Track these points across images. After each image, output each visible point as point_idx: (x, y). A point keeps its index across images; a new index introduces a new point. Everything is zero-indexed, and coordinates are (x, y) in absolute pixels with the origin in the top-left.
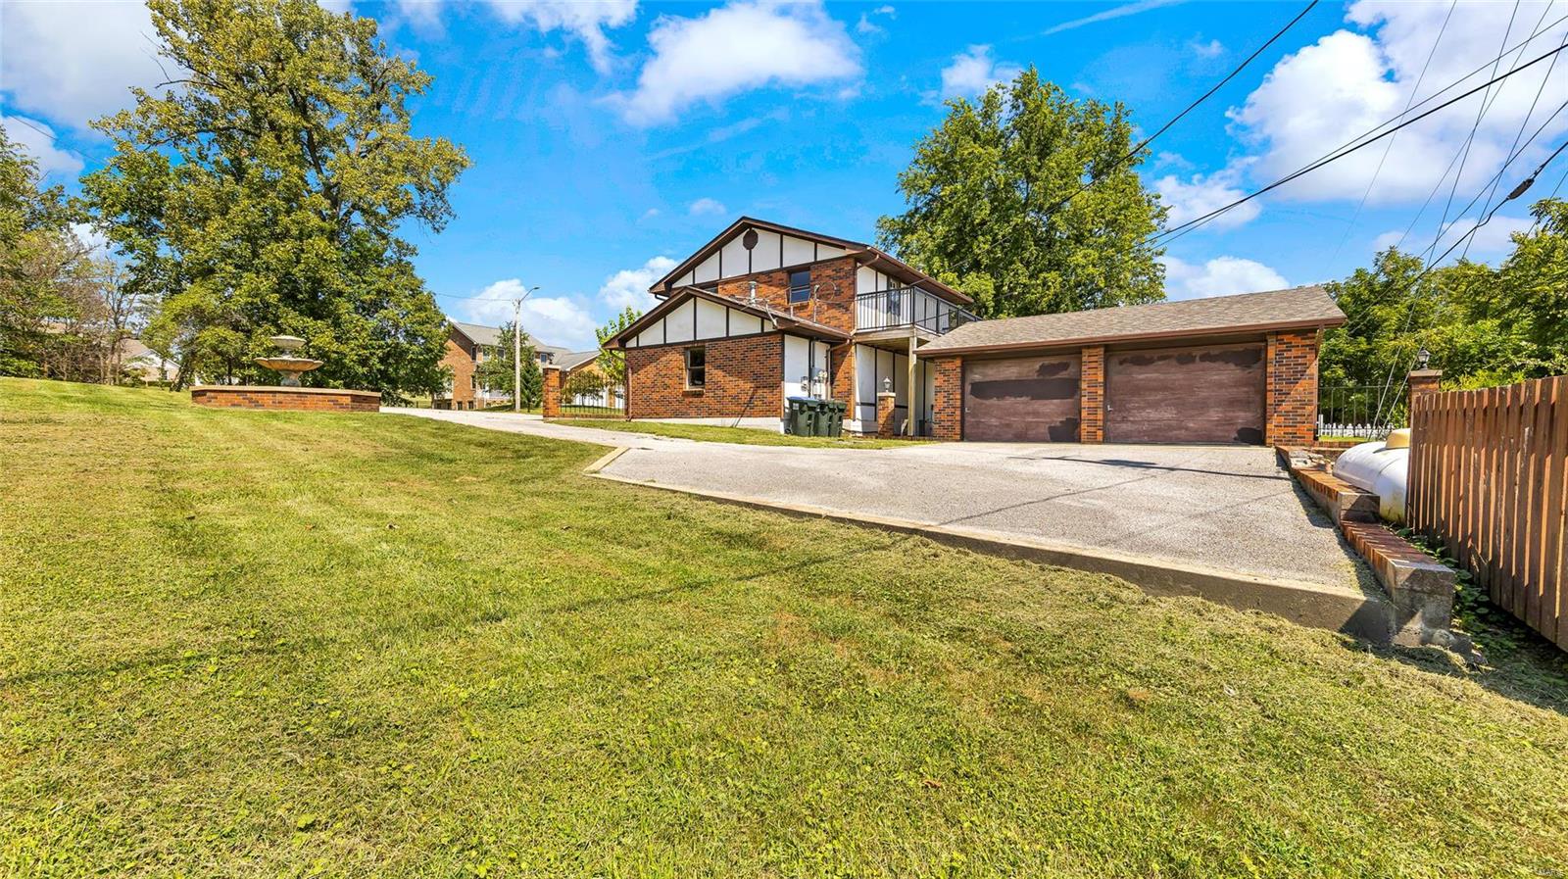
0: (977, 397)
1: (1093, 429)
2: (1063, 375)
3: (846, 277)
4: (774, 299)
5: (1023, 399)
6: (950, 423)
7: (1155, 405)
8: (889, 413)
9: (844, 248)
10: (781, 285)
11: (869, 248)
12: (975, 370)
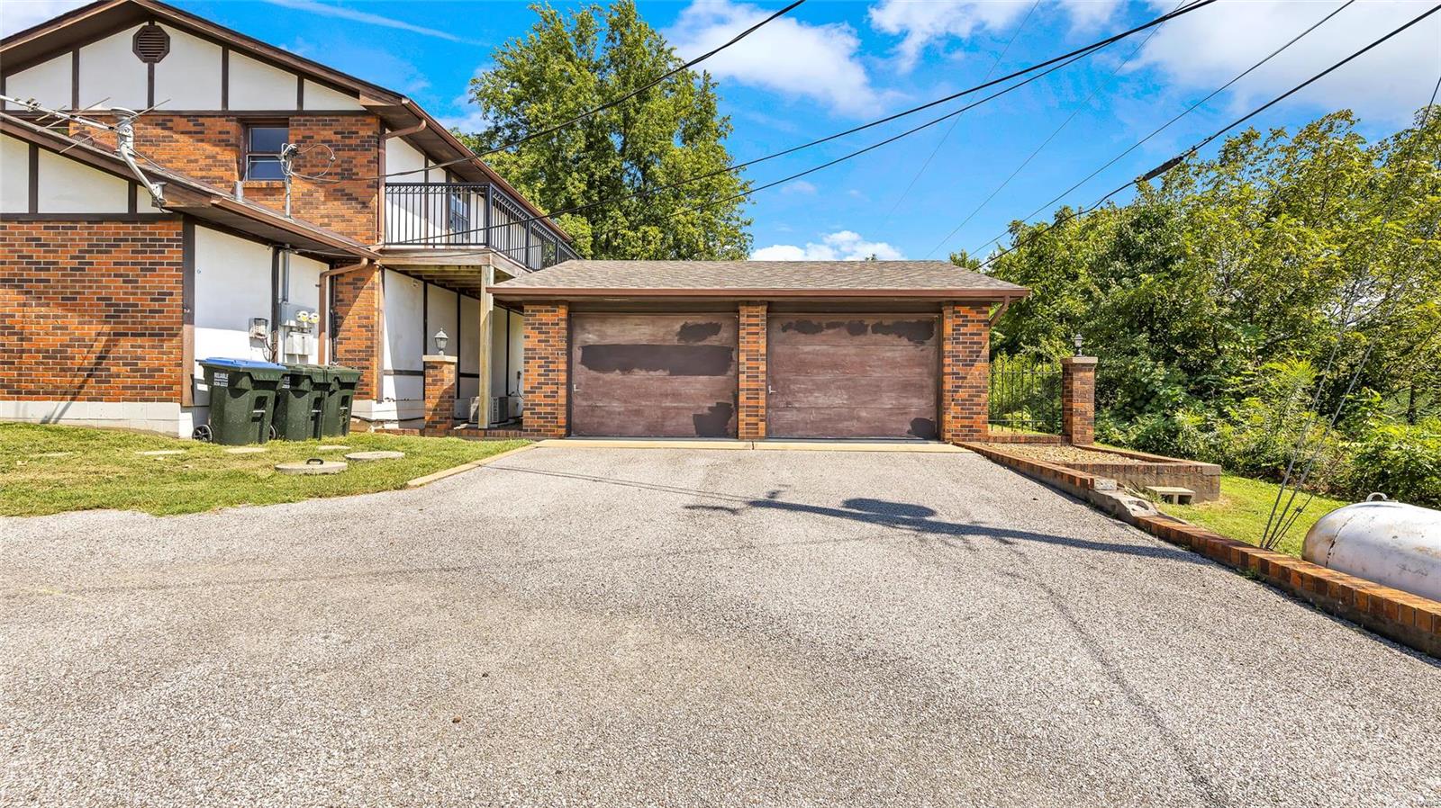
0: (590, 369)
1: (753, 420)
2: (713, 341)
3: (363, 146)
4: (208, 167)
5: (658, 373)
6: (549, 409)
7: (822, 387)
8: (445, 392)
9: (355, 94)
10: (224, 143)
11: (404, 101)
12: (588, 326)
